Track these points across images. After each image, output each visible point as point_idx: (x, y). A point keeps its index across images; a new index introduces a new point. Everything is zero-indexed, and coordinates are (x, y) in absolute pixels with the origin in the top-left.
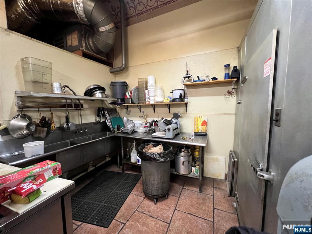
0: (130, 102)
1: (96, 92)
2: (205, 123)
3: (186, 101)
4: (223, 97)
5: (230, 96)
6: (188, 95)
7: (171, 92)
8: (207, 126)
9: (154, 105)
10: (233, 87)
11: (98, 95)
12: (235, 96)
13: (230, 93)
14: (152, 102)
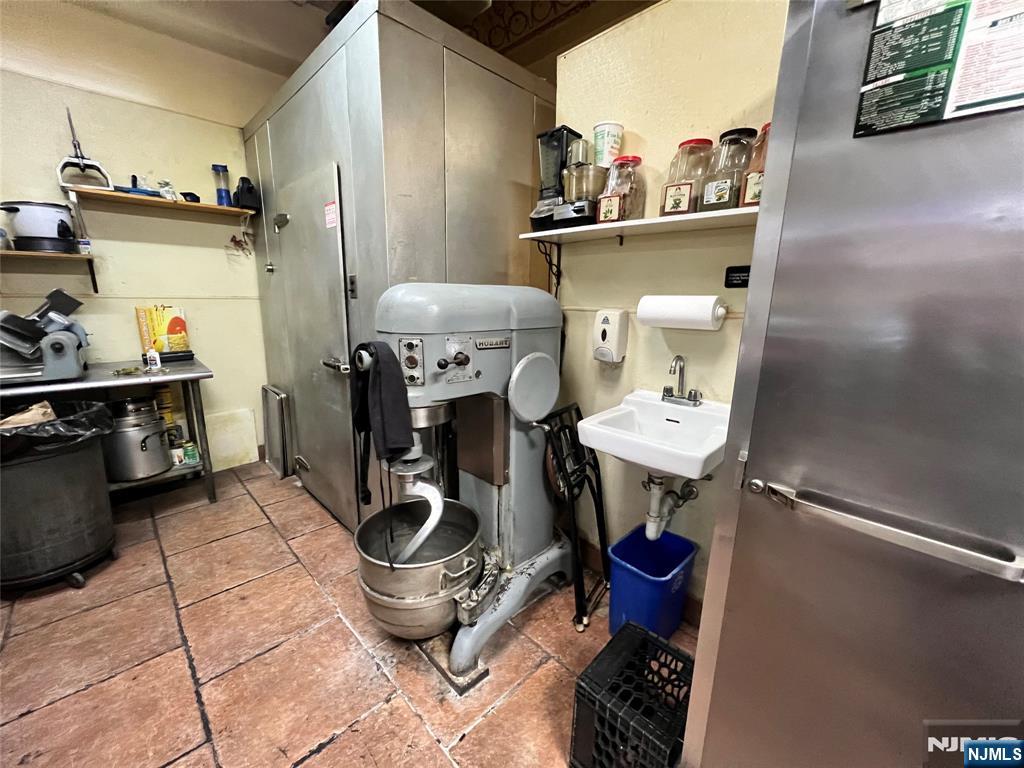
2: (177, 325)
3: (84, 251)
4: (222, 252)
5: (241, 252)
8: (186, 331)
10: (243, 229)
13: (237, 243)
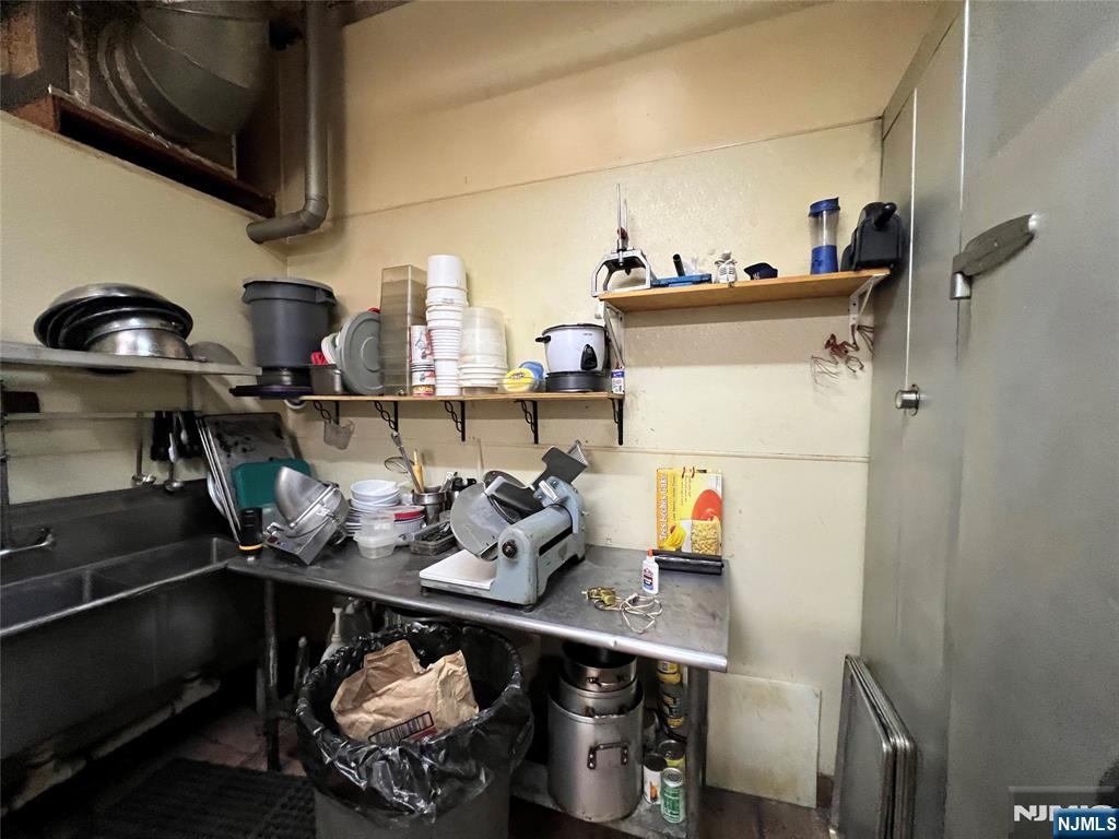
0: (338, 388)
1: (116, 325)
2: (710, 505)
3: (617, 386)
4: (804, 370)
5: (842, 367)
6: (627, 359)
7: (538, 340)
8: (721, 519)
9: (462, 403)
10: (853, 318)
11: (131, 341)
12: (868, 366)
13: (836, 348)
14: (447, 391)
